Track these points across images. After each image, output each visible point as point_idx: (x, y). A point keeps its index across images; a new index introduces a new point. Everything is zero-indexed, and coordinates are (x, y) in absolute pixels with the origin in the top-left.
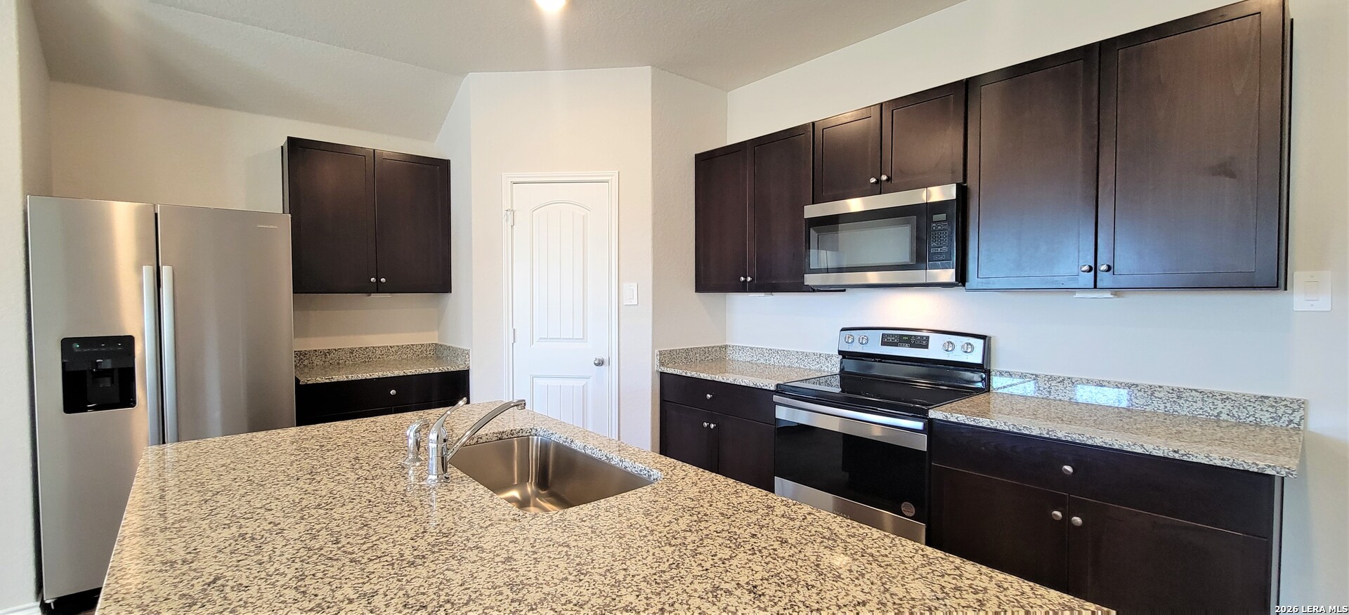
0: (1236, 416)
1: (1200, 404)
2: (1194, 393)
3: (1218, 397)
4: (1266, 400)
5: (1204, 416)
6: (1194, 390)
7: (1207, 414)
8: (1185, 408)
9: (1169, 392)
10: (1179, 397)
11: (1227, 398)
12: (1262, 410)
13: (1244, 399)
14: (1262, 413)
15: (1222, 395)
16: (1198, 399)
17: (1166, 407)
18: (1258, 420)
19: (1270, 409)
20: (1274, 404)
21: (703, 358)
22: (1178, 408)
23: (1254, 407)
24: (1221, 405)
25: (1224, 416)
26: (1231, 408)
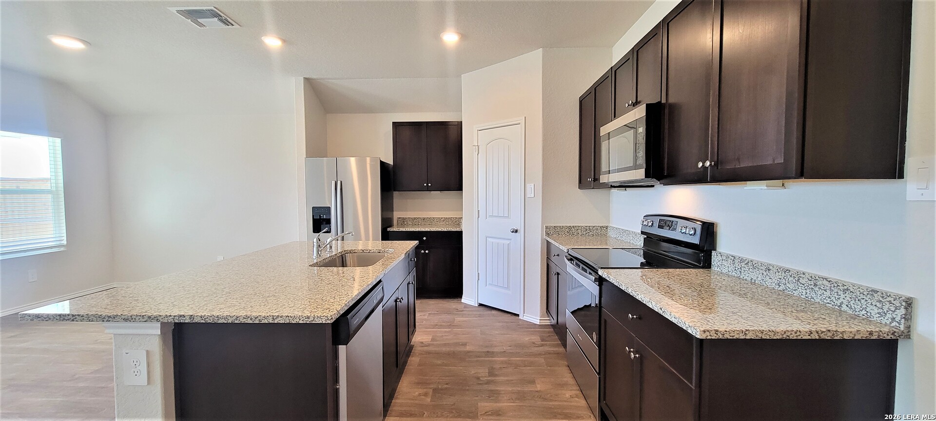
0: (853, 308)
1: (828, 293)
2: (825, 282)
3: (841, 288)
4: (875, 295)
5: (831, 305)
6: (825, 278)
7: (833, 304)
8: (819, 295)
9: (809, 279)
10: (815, 285)
11: (847, 289)
12: (872, 304)
13: (859, 291)
14: (871, 307)
15: (844, 285)
16: (827, 288)
17: (806, 294)
18: (869, 314)
19: (878, 304)
20: (881, 299)
21: (584, 233)
22: (814, 296)
23: (866, 301)
24: (842, 296)
25: (844, 307)
26: (850, 299)
